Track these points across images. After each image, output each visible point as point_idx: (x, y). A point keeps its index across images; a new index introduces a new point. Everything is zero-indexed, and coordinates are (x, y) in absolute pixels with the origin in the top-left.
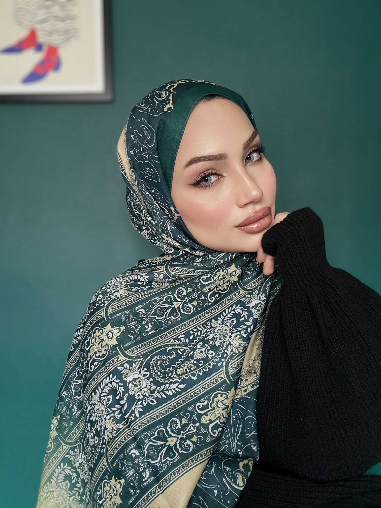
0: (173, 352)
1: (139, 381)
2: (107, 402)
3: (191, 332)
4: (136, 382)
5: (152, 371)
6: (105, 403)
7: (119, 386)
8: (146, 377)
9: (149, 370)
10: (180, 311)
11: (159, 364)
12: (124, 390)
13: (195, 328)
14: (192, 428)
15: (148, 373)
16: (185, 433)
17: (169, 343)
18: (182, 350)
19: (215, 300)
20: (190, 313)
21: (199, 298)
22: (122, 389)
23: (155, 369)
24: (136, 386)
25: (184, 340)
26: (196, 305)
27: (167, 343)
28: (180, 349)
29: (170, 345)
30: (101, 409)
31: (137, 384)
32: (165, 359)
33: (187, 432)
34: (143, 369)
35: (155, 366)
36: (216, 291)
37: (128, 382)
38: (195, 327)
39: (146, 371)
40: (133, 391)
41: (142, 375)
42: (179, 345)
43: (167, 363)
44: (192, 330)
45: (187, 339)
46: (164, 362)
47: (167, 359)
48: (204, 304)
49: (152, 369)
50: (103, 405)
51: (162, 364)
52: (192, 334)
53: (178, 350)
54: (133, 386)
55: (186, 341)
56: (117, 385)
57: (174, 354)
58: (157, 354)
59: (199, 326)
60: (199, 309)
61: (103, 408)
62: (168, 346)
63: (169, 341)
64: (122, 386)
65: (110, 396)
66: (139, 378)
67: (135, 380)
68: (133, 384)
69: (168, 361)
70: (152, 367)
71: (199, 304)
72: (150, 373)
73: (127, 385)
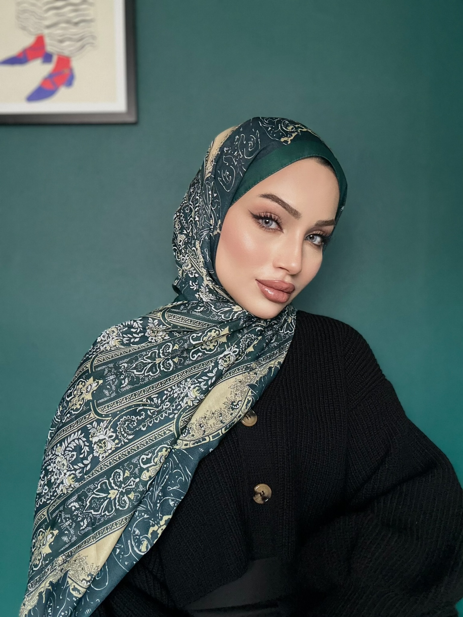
0: (143, 412)
1: (104, 443)
2: (70, 458)
3: (166, 392)
4: (101, 444)
5: (119, 433)
6: (68, 458)
7: (85, 445)
8: (112, 439)
9: (115, 431)
10: (159, 367)
11: (126, 425)
12: (89, 450)
13: (170, 388)
14: (132, 483)
15: (114, 435)
16: (125, 487)
17: (141, 403)
18: (152, 411)
19: (197, 358)
20: (169, 371)
21: (181, 355)
22: (87, 448)
23: (122, 430)
24: (101, 447)
25: (157, 400)
26: (176, 362)
27: (139, 403)
28: (150, 410)
29: (141, 405)
30: (63, 463)
31: (102, 445)
32: (133, 420)
33: (127, 486)
34: (109, 430)
35: (123, 427)
36: (200, 349)
37: (93, 442)
38: (170, 386)
39: (112, 432)
40: (97, 452)
41: (108, 436)
42: (151, 405)
43: (134, 424)
44: (167, 390)
45: (160, 399)
46: (132, 423)
47: (136, 420)
48: (184, 362)
49: (118, 430)
50: (65, 460)
51: (130, 425)
52: (165, 394)
53: (148, 411)
54: (98, 447)
55: (158, 402)
56: (83, 444)
57: (143, 415)
58: (126, 415)
59: (174, 386)
60: (179, 367)
61: (65, 462)
62: (139, 405)
63: (142, 401)
64: (87, 446)
65: (75, 453)
66: (105, 439)
67: (100, 441)
68: (98, 445)
69: (136, 421)
70: (119, 428)
71: (180, 362)
72: (116, 434)
73: (93, 446)
